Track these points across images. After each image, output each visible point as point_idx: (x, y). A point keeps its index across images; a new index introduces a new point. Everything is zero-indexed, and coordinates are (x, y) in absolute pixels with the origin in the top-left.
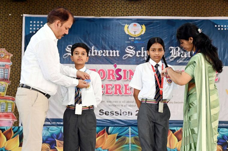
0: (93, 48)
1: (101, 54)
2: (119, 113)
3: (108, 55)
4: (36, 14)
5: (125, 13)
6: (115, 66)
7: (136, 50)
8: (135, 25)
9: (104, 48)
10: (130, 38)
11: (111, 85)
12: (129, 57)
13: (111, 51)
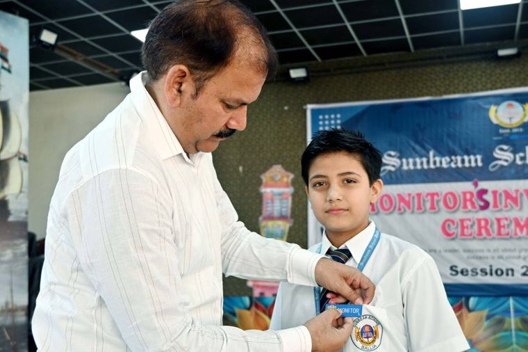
0: (431, 153)
1: (447, 164)
2: (488, 271)
3: (460, 165)
4: (330, 102)
5: (489, 86)
6: (476, 185)
7: (515, 152)
8: (510, 105)
9: (451, 153)
10: (501, 131)
11: (470, 220)
12: (502, 166)
13: (466, 158)
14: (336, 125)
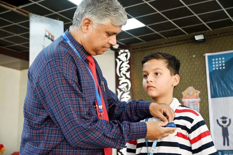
4: (218, 52)
14: (222, 63)
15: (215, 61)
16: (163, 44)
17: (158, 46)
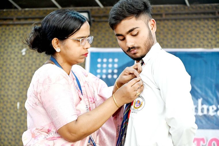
0: (200, 101)
1: (213, 112)
4: (108, 47)
14: (113, 68)
15: (102, 63)
16: (15, 19)
17: (5, 22)
